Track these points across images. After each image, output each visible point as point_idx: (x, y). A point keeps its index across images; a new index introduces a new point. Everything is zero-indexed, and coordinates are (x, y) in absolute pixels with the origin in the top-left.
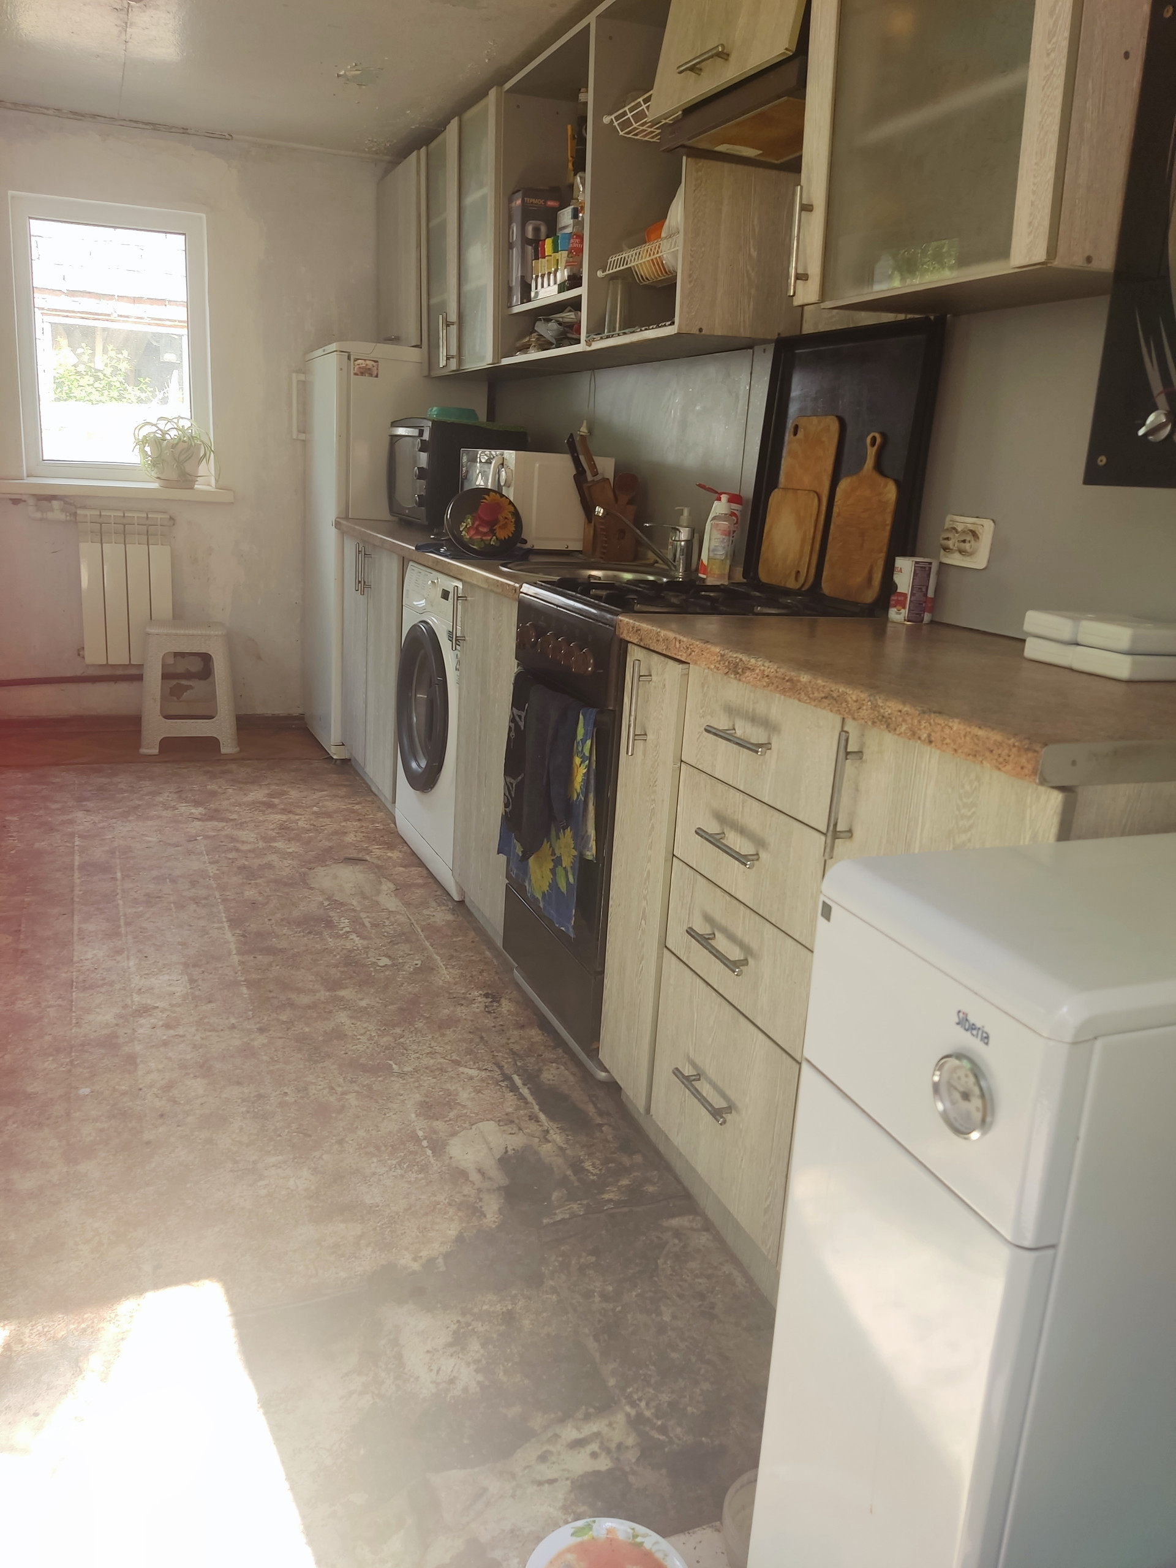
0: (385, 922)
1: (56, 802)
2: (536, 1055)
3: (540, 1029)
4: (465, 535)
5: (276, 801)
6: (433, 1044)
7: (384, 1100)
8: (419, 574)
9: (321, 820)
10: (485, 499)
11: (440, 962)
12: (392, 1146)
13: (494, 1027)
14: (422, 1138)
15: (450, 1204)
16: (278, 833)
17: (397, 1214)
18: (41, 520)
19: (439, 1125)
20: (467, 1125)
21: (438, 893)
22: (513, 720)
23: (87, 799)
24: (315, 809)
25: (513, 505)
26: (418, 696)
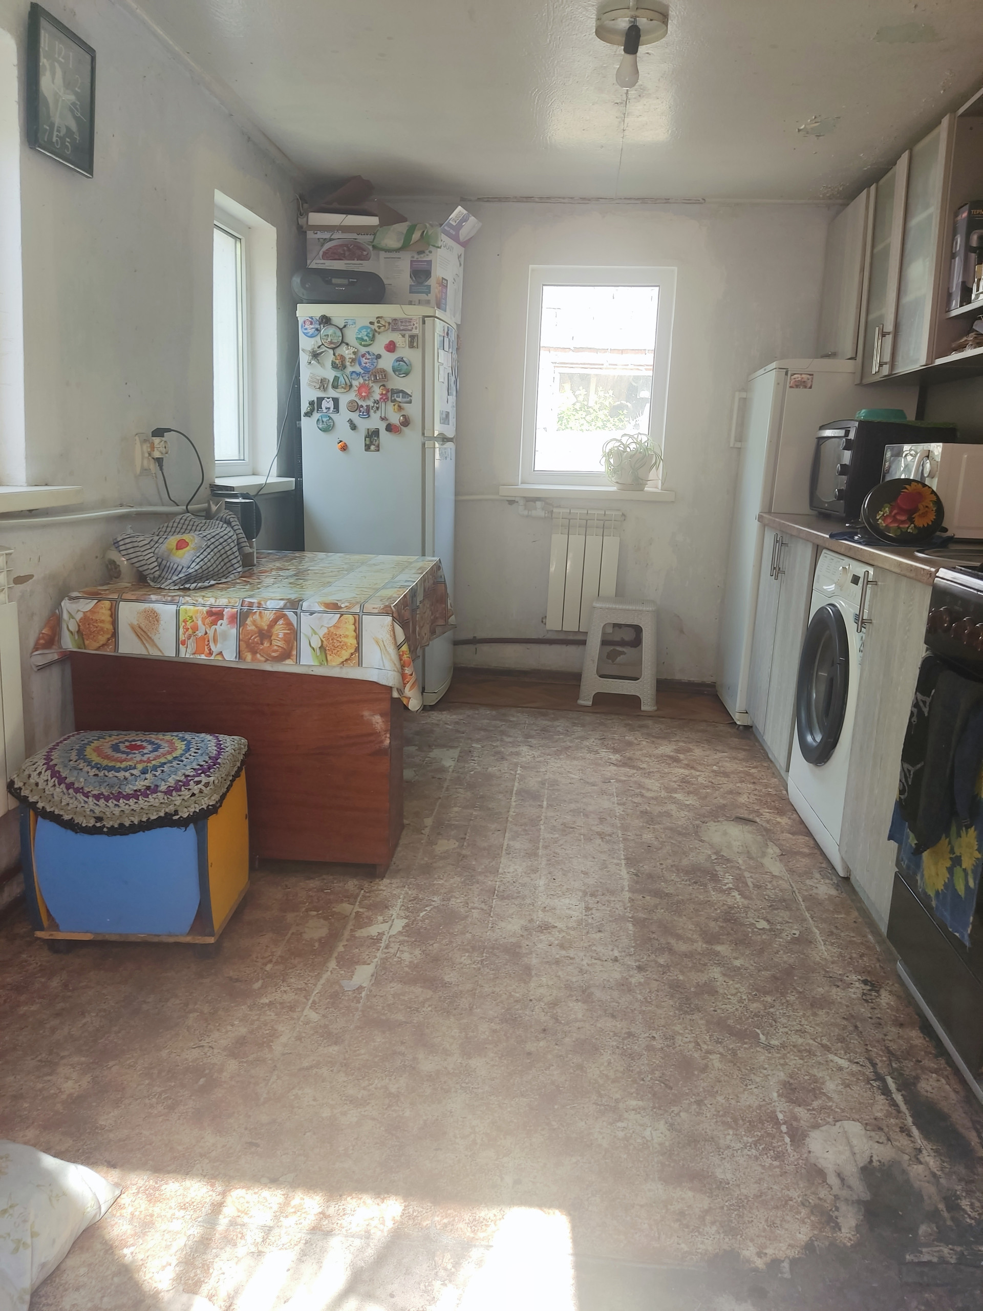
0: (767, 885)
1: (510, 736)
2: (914, 1060)
3: (922, 1032)
4: (881, 523)
5: (681, 756)
6: (804, 1022)
7: (747, 1069)
8: (831, 561)
9: (719, 778)
10: (907, 489)
11: (819, 937)
12: (749, 1121)
13: (871, 1018)
14: (781, 1122)
15: (803, 1204)
16: (679, 786)
17: (746, 1198)
18: (527, 516)
19: (801, 1112)
20: (830, 1120)
21: (823, 865)
22: (916, 705)
23: (532, 737)
24: (715, 767)
25: (936, 494)
26: (820, 673)
